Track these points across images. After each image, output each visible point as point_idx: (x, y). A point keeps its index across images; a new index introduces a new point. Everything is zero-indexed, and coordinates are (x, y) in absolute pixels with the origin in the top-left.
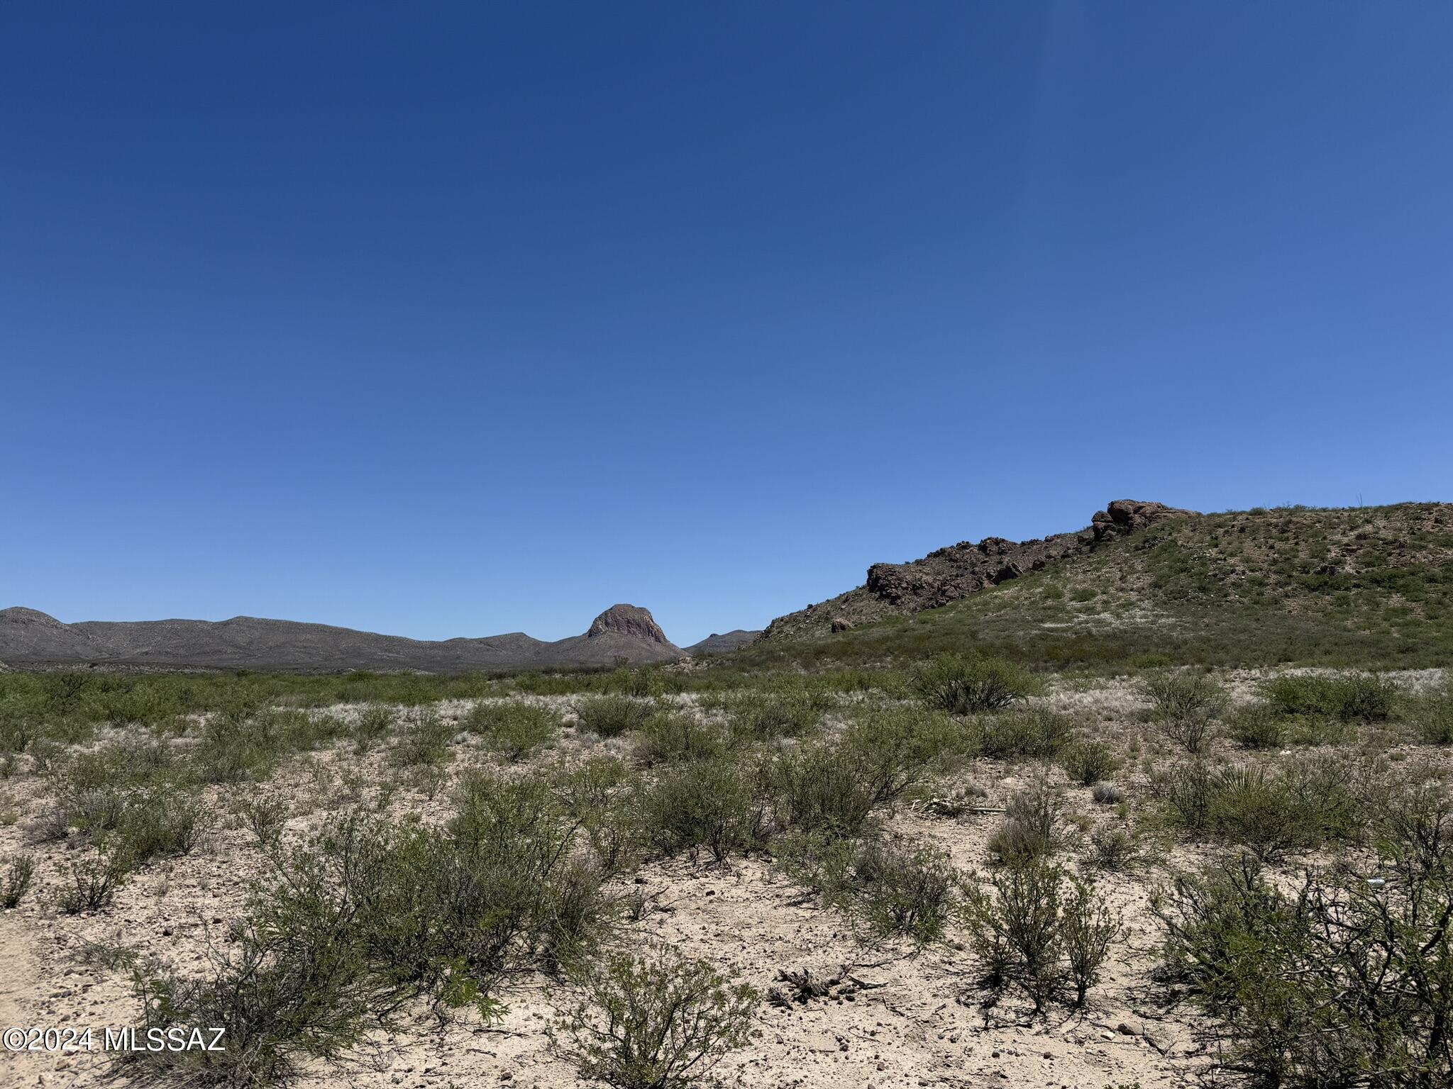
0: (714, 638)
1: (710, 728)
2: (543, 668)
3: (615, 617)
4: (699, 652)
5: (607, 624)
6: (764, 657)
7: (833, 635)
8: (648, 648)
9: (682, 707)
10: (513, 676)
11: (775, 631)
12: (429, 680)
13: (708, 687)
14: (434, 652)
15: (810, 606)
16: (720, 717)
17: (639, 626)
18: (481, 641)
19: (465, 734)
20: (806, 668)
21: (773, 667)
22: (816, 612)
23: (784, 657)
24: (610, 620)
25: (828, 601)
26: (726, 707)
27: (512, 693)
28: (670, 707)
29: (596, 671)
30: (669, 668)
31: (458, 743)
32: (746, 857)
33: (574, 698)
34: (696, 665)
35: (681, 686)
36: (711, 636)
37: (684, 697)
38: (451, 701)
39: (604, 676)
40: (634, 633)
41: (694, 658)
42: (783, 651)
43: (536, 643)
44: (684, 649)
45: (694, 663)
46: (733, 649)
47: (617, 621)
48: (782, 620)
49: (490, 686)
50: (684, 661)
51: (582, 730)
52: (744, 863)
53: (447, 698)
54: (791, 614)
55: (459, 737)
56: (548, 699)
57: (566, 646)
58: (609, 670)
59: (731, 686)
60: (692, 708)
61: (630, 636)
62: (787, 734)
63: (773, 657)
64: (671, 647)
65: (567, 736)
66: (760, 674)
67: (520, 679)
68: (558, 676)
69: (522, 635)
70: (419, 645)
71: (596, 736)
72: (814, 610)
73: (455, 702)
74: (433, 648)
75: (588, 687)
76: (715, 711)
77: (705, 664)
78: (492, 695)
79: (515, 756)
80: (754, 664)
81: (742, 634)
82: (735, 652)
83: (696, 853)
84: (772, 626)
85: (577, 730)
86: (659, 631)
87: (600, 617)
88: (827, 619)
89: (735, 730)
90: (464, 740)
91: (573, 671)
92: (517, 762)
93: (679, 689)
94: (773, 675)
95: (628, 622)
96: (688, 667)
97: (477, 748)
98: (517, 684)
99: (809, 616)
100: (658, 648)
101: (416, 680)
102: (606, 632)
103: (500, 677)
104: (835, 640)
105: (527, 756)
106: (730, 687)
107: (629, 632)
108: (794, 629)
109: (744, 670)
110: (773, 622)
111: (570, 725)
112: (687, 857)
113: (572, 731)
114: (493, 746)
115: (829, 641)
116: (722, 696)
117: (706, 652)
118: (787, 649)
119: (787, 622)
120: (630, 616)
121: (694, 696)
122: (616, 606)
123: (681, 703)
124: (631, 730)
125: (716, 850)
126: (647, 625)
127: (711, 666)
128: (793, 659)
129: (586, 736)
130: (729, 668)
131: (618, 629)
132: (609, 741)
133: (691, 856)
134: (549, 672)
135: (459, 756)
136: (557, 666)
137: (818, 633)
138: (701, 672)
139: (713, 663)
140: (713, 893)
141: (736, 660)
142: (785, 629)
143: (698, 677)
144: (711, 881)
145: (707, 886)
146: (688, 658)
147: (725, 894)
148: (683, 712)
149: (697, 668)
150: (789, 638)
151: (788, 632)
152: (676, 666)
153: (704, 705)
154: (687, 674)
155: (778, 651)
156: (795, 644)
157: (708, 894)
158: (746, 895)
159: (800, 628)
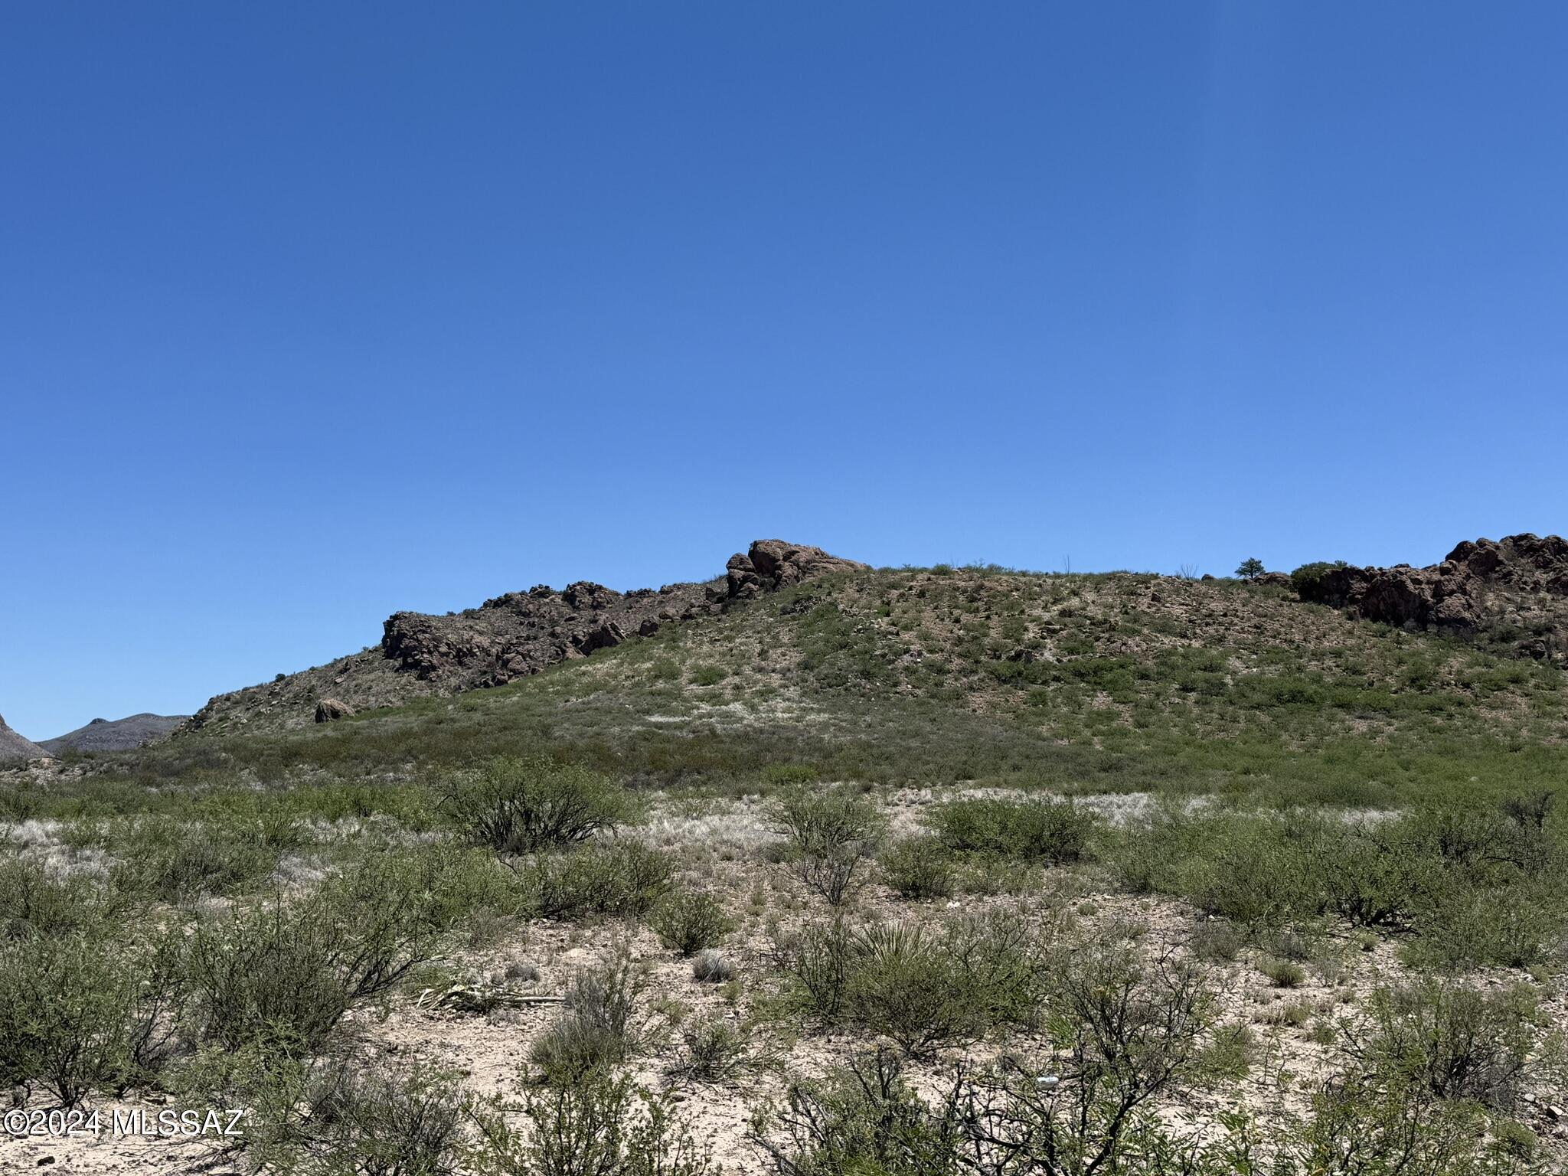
0: (98, 726)
1: (73, 881)
4: (67, 751)
6: (189, 761)
7: (318, 726)
9: (26, 845)
11: (214, 717)
13: (80, 812)
15: (281, 677)
16: (96, 862)
20: (264, 780)
21: (206, 778)
22: (290, 688)
23: (226, 761)
25: (313, 669)
26: (110, 845)
30: (7, 777)
32: (119, 1096)
34: (61, 772)
35: (27, 808)
36: (94, 722)
37: (33, 828)
41: (57, 759)
42: (225, 750)
44: (39, 744)
45: (56, 768)
46: (133, 745)
48: (228, 699)
50: (38, 764)
52: (117, 1107)
54: (246, 689)
59: (123, 809)
60: (44, 846)
62: (217, 890)
63: (207, 761)
64: (17, 740)
66: (180, 789)
72: (287, 684)
76: (88, 853)
77: (77, 771)
80: (169, 772)
81: (150, 721)
82: (135, 752)
83: (25, 1095)
84: (209, 708)
88: (309, 700)
89: (120, 884)
93: (23, 813)
94: (203, 791)
96: (43, 775)
99: (278, 694)
104: (320, 735)
106: (120, 811)
108: (249, 715)
109: (150, 782)
110: (212, 701)
112: (8, 1103)
115: (310, 735)
116: (104, 827)
117: (80, 750)
118: (233, 749)
119: (237, 703)
121: (51, 826)
123: (25, 838)
125: (63, 1088)
127: (89, 774)
128: (242, 765)
130: (124, 778)
133: (16, 1100)
137: (290, 724)
138: (69, 784)
139: (93, 769)
140: (50, 1160)
141: (138, 765)
142: (233, 714)
143: (62, 794)
144: (51, 1141)
145: (41, 1149)
146: (46, 760)
147: (75, 1162)
148: (26, 854)
149: (63, 777)
150: (238, 730)
151: (237, 720)
152: (21, 774)
153: (68, 842)
154: (42, 787)
155: (216, 751)
156: (249, 739)
157: (41, 1163)
158: (116, 1160)
159: (259, 714)
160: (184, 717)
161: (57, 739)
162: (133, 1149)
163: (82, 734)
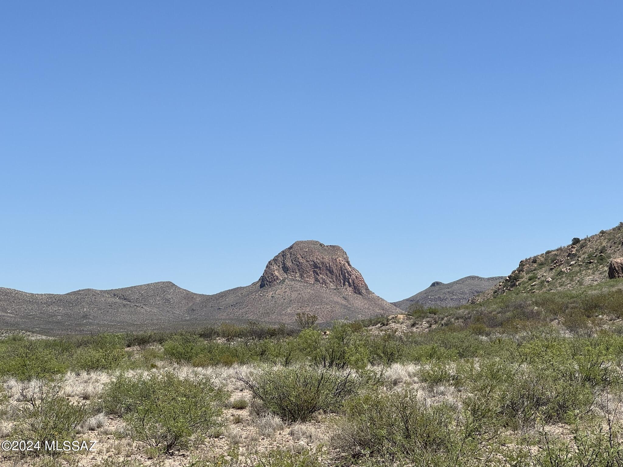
0: (437, 288)
1: (437, 411)
2: (200, 330)
3: (296, 259)
4: (416, 308)
5: (285, 269)
6: (509, 314)
7: (611, 281)
8: (344, 302)
9: (395, 383)
10: (161, 341)
11: (525, 277)
13: (431, 356)
15: (576, 241)
17: (331, 272)
18: (114, 293)
19: (101, 417)
20: (571, 328)
21: (524, 328)
22: (584, 249)
23: (538, 313)
24: (289, 264)
25: (602, 232)
26: (457, 382)
29: (273, 334)
30: (374, 330)
31: (92, 429)
33: (244, 370)
34: (413, 325)
35: (392, 354)
36: (433, 285)
39: (285, 341)
40: (324, 282)
41: (409, 315)
42: (537, 304)
43: (189, 296)
44: (395, 304)
45: (409, 322)
46: (464, 302)
47: (299, 266)
48: (534, 261)
49: (129, 355)
50: (395, 320)
51: (258, 413)
53: (73, 370)
54: (548, 252)
55: (92, 422)
56: (209, 371)
57: (230, 300)
58: (291, 333)
59: (464, 354)
60: (408, 384)
61: (318, 286)
63: (522, 314)
64: (376, 301)
65: (238, 421)
66: (505, 337)
68: (220, 341)
69: (171, 285)
70: (32, 299)
71: (278, 420)
72: (582, 247)
73: (84, 375)
74: (52, 303)
75: (263, 355)
77: (425, 324)
78: (134, 366)
79: (170, 446)
80: (495, 323)
81: (476, 282)
82: (467, 308)
84: (520, 270)
85: (251, 413)
86: (359, 278)
87: (275, 260)
88: (602, 258)
90: (99, 426)
91: (240, 335)
93: (390, 358)
94: (524, 338)
95: (315, 266)
96: (400, 328)
98: (166, 352)
99: (575, 255)
100: (358, 302)
101: (31, 347)
102: (284, 281)
103: (143, 341)
104: (614, 289)
106: (461, 356)
107: (317, 280)
108: (552, 273)
109: (481, 332)
110: (522, 264)
111: (241, 406)
113: (244, 413)
115: (605, 290)
116: (451, 368)
117: (426, 307)
118: (542, 303)
119: (542, 264)
120: (318, 257)
121: (412, 368)
122: (297, 243)
123: (394, 378)
124: (325, 412)
126: (342, 270)
127: (434, 327)
128: (552, 317)
129: (264, 420)
130: (462, 329)
131: (301, 276)
132: (296, 427)
134: (208, 335)
136: (218, 328)
137: (587, 280)
138: (420, 335)
139: (436, 322)
141: (470, 318)
142: (539, 274)
143: (416, 342)
146: (401, 316)
148: (398, 389)
149: (414, 329)
150: (545, 287)
151: (543, 279)
152: (384, 328)
153: (425, 380)
154: (401, 338)
155: (530, 305)
156: (554, 294)
159: (561, 273)
160: (502, 278)
161: (407, 300)
163: (425, 295)
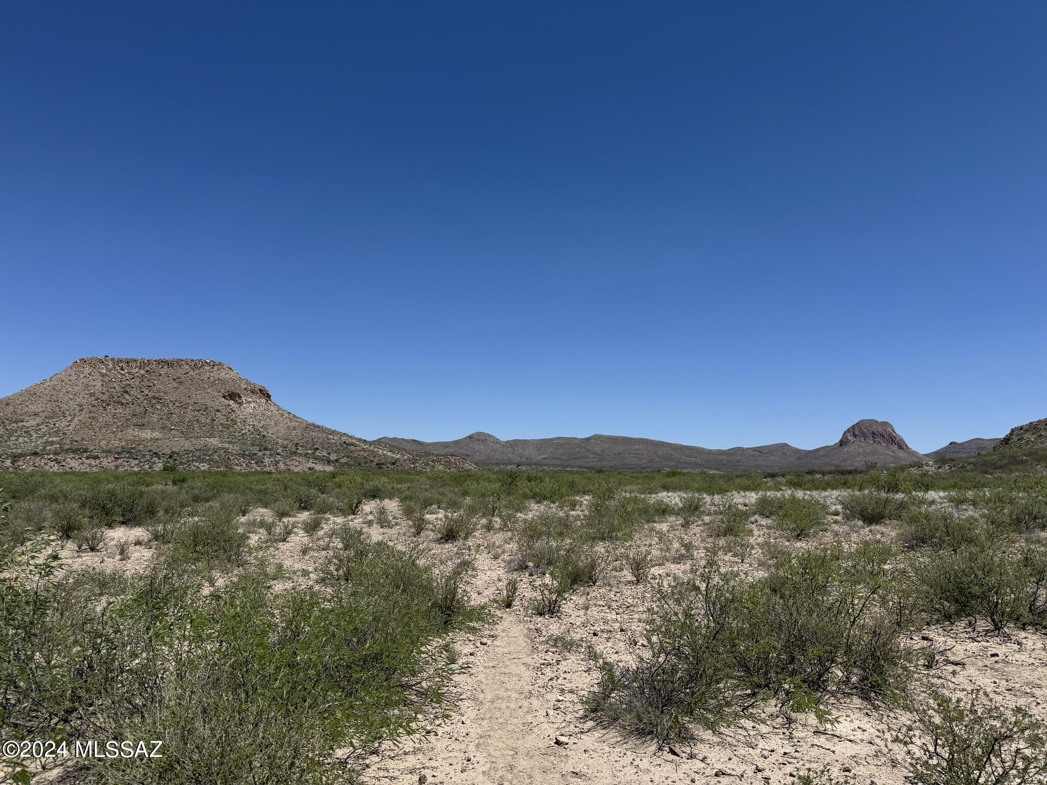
0: (953, 445)
1: (963, 521)
2: (806, 470)
3: (861, 430)
4: (941, 457)
5: (855, 436)
6: (1005, 461)
8: (892, 454)
9: (932, 503)
10: (783, 476)
11: (1015, 438)
12: (721, 477)
13: (954, 487)
14: (720, 457)
16: (970, 512)
17: (883, 436)
18: (754, 449)
19: (757, 516)
21: (1017, 470)
23: (1026, 461)
24: (857, 433)
26: (974, 504)
27: (784, 488)
28: (922, 502)
29: (850, 472)
30: (914, 471)
31: (752, 523)
32: (1024, 629)
33: (835, 493)
34: (939, 468)
35: (928, 485)
36: (951, 443)
37: (932, 495)
38: (739, 493)
39: (858, 477)
40: (879, 443)
41: (936, 462)
42: (1025, 455)
43: (797, 451)
44: (925, 455)
45: (936, 466)
46: (973, 454)
47: (863, 433)
48: (1021, 429)
49: (766, 483)
50: (927, 464)
51: (847, 518)
52: (1023, 634)
53: (735, 490)
54: (1031, 423)
55: (753, 519)
56: (814, 493)
57: (822, 453)
58: (861, 472)
59: (977, 486)
60: (941, 503)
61: (875, 445)
62: (1044, 528)
63: (1015, 461)
64: (914, 454)
65: (836, 522)
66: (1004, 475)
67: (788, 477)
68: (818, 476)
69: (786, 445)
70: (710, 452)
71: (860, 523)
73: (742, 493)
74: (721, 454)
75: (845, 485)
76: (965, 507)
77: (947, 467)
78: (770, 489)
79: (799, 535)
80: (996, 467)
81: (980, 442)
82: (975, 457)
83: (973, 622)
84: (1011, 434)
85: (843, 519)
86: (902, 440)
87: (848, 430)
90: (756, 521)
91: (830, 473)
92: (800, 540)
93: (927, 488)
94: (1018, 476)
95: (873, 433)
96: (931, 469)
97: (769, 528)
98: (787, 481)
100: (901, 454)
101: (712, 477)
102: (854, 442)
103: (773, 476)
105: (807, 535)
107: (874, 441)
108: (1035, 436)
109: (986, 472)
110: (1012, 431)
111: (836, 513)
112: (966, 624)
113: (839, 518)
114: (779, 527)
116: (970, 494)
117: (947, 457)
118: (1030, 454)
119: (1027, 431)
120: (874, 428)
121: (942, 494)
122: (862, 421)
123: (931, 499)
124: (890, 519)
125: (993, 620)
126: (890, 435)
127: (953, 469)
128: (1036, 463)
129: (853, 523)
130: (973, 470)
131: (865, 439)
132: (873, 527)
133: (970, 623)
134: (811, 473)
135: (756, 533)
136: (817, 469)
138: (945, 474)
139: (955, 466)
140: (997, 655)
141: (978, 463)
142: (1025, 436)
143: (943, 478)
144: (993, 646)
145: (990, 649)
146: (931, 463)
147: (1010, 657)
148: (933, 507)
149: (940, 470)
150: (1030, 444)
151: (1028, 439)
152: (919, 469)
153: (953, 502)
154: (932, 475)
155: (1020, 456)
156: (1037, 449)
157: (992, 655)
158: (1031, 661)
159: (1041, 436)
160: (998, 439)
161: (934, 452)
162: (1041, 657)
163: (946, 449)
